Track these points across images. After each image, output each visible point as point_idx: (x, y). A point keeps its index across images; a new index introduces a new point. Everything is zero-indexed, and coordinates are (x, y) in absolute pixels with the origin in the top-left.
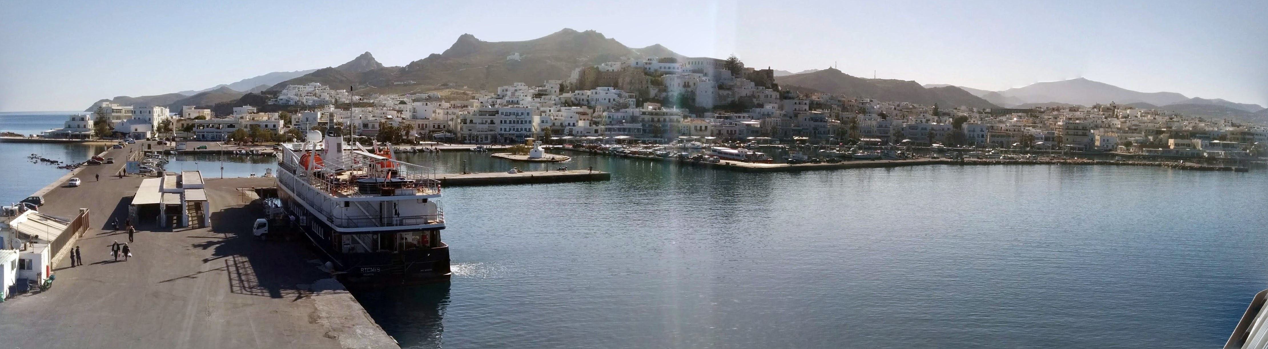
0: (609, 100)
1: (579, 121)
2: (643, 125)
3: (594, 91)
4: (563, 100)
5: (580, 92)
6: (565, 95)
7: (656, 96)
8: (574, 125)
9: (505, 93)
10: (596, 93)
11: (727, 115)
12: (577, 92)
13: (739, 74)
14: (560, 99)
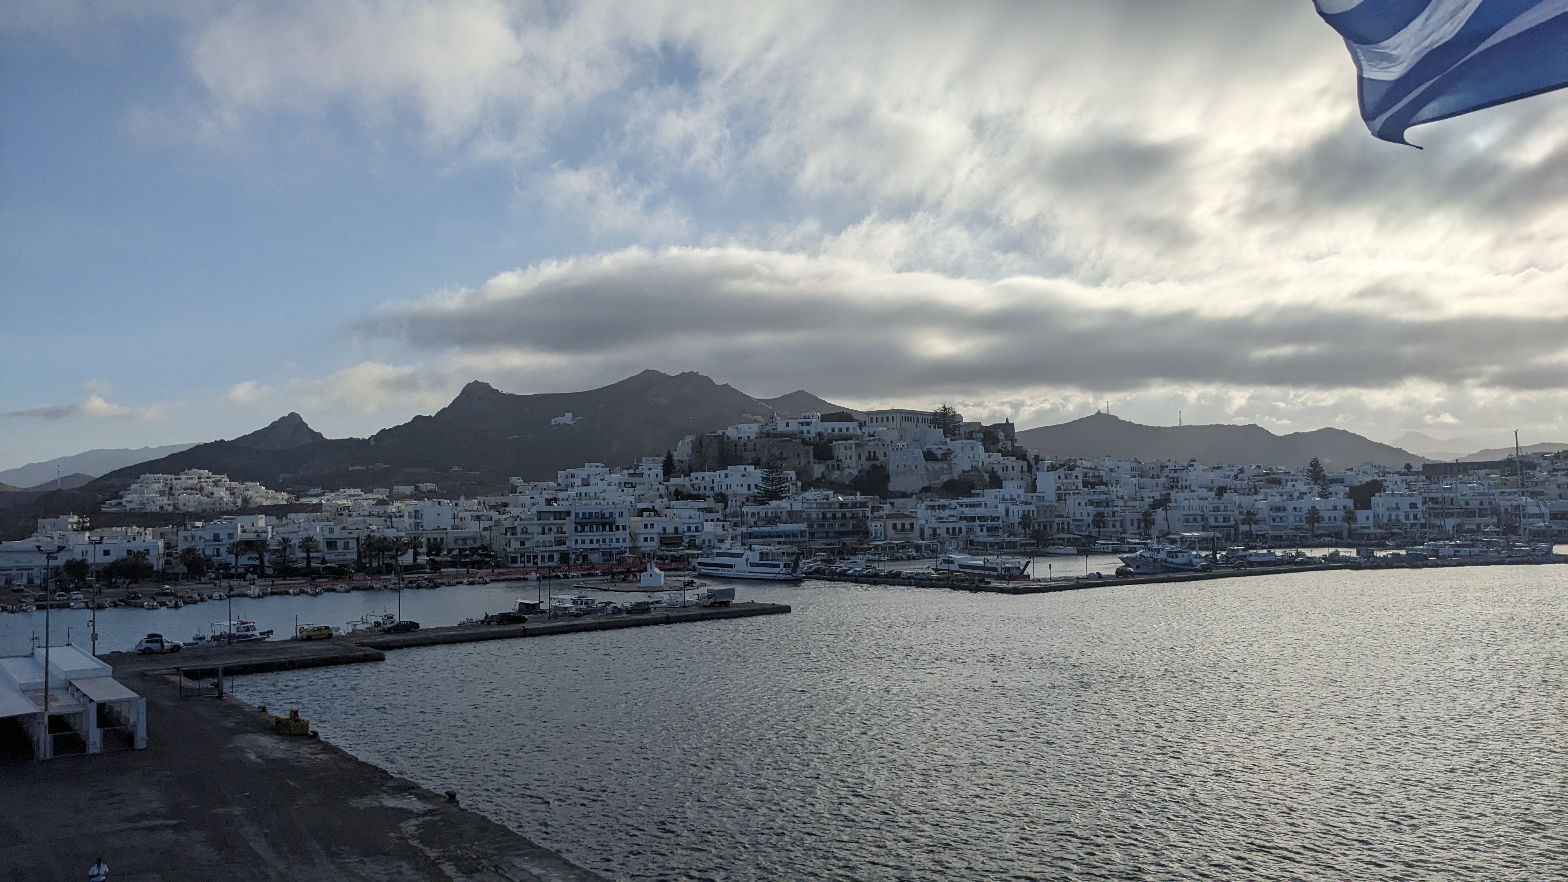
0: (749, 485)
1: (705, 523)
2: (810, 526)
3: (723, 472)
4: (672, 489)
5: (700, 475)
6: (673, 481)
7: (823, 476)
8: (697, 530)
9: (571, 480)
10: (726, 476)
11: (942, 502)
12: (693, 475)
13: (955, 434)
14: (667, 487)
